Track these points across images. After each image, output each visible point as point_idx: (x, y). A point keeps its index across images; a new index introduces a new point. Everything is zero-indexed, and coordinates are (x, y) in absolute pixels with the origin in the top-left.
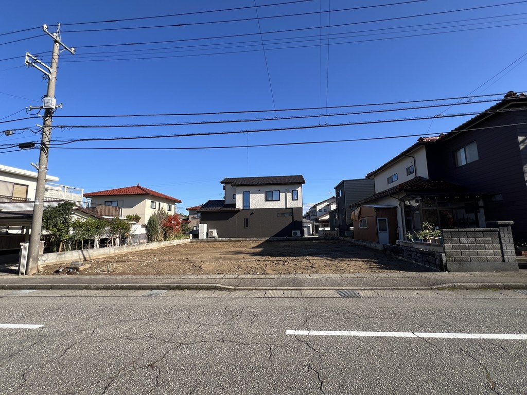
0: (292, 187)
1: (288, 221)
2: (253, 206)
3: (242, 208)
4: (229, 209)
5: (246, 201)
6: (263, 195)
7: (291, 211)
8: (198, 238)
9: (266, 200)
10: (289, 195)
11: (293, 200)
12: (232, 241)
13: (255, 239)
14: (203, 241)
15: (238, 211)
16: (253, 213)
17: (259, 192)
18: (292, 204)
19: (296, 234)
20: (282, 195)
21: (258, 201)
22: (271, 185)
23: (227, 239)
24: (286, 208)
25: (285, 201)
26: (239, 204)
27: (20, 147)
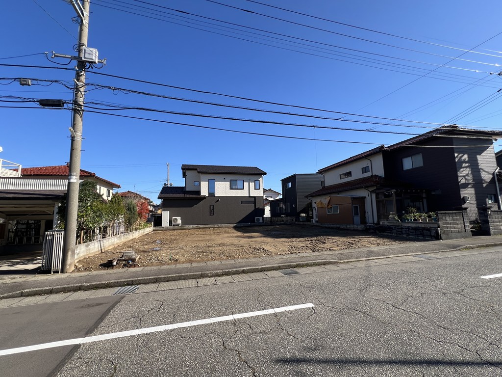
0: (255, 177)
1: (250, 208)
2: (218, 193)
3: (207, 195)
4: (194, 196)
5: (212, 188)
6: (228, 183)
7: (253, 199)
8: (161, 226)
9: (231, 189)
10: (252, 184)
11: (255, 189)
12: (200, 228)
13: (223, 225)
14: (167, 229)
15: (204, 198)
16: (218, 201)
17: (224, 180)
18: (255, 193)
19: (258, 220)
20: (246, 184)
21: (223, 189)
22: (236, 174)
23: (195, 226)
24: (250, 197)
25: (248, 190)
26: (204, 191)
27: (41, 104)
